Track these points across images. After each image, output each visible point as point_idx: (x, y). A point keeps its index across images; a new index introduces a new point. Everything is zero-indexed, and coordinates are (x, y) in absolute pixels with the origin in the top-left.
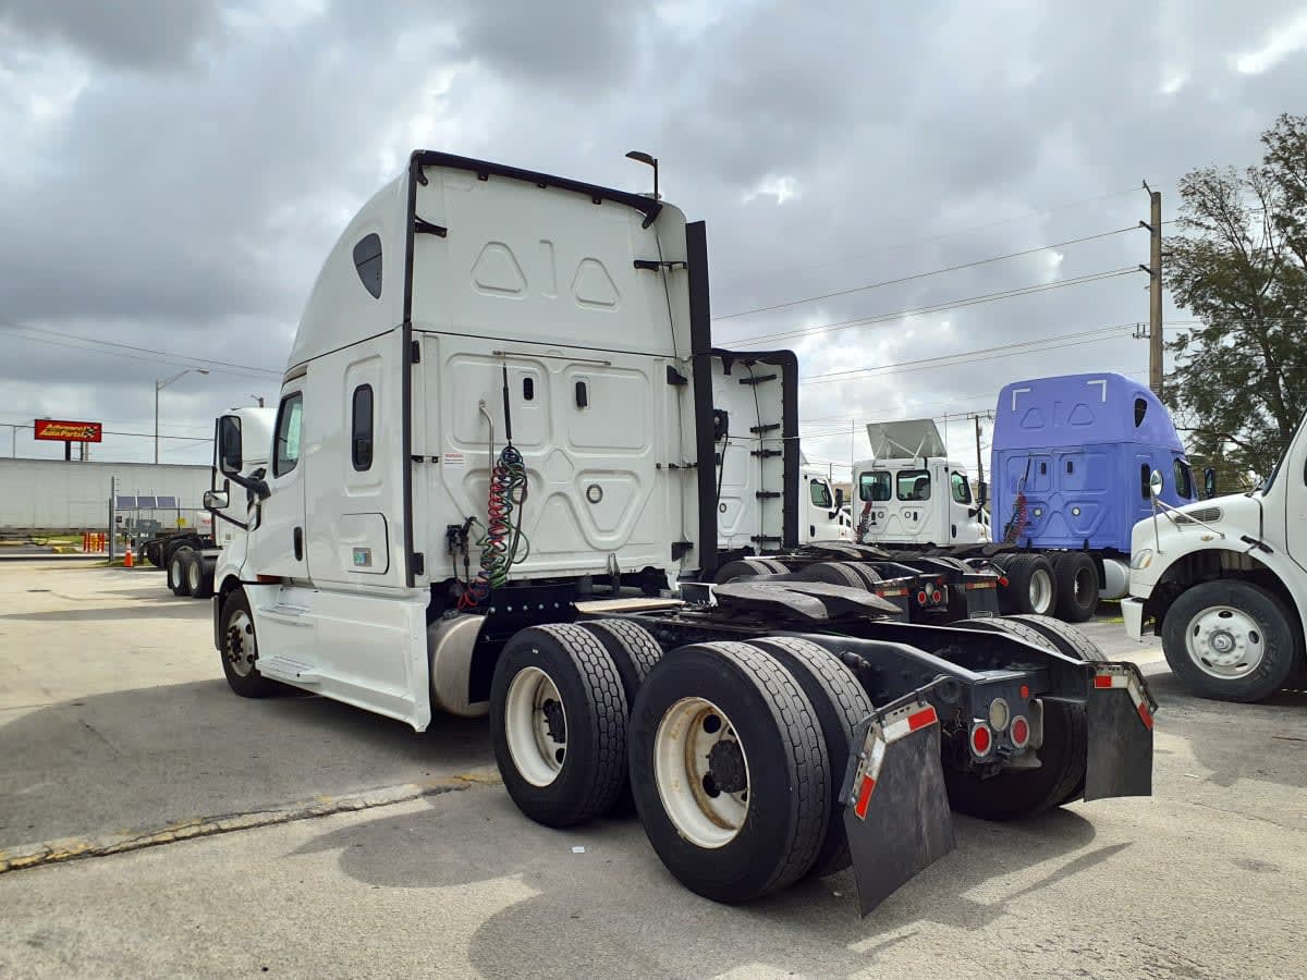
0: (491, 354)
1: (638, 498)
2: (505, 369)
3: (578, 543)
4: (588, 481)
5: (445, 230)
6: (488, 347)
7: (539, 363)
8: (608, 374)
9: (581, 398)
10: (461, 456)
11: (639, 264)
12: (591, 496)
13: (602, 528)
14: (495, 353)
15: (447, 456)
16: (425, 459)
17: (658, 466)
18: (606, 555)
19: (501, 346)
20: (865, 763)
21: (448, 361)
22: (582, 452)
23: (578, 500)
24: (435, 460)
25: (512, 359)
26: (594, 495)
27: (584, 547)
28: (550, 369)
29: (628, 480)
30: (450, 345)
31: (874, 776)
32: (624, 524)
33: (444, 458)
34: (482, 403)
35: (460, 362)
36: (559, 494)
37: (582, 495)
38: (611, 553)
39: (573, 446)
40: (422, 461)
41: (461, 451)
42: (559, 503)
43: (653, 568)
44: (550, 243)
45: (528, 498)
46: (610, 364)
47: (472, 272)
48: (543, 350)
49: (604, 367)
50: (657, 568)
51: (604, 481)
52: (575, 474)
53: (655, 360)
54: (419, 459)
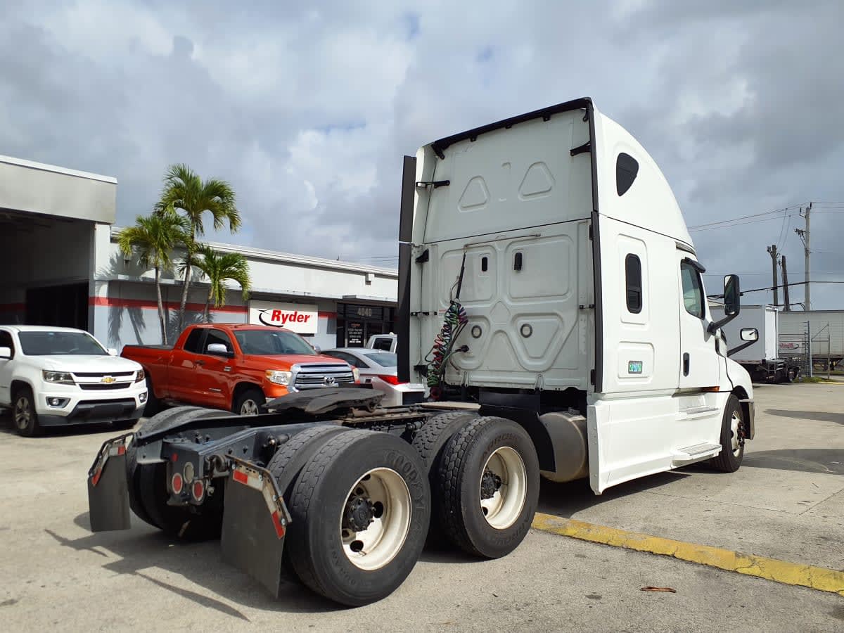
0: (461, 248)
1: (561, 333)
2: (465, 256)
3: (514, 365)
4: (522, 321)
5: (449, 182)
6: (461, 244)
7: (490, 245)
8: (540, 243)
9: (518, 263)
11: (574, 152)
12: (524, 332)
13: (531, 356)
14: (466, 246)
15: (440, 311)
17: (581, 308)
18: (535, 375)
19: (468, 241)
21: (442, 258)
22: (519, 301)
23: (514, 335)
24: (435, 314)
25: (472, 247)
26: (526, 331)
27: (519, 368)
28: (497, 248)
29: (554, 319)
30: (443, 248)
32: (550, 352)
33: (438, 312)
35: (447, 256)
36: (500, 331)
37: (517, 331)
38: (539, 373)
39: (514, 298)
40: (429, 315)
42: (501, 337)
43: (575, 388)
44: (509, 164)
45: (482, 334)
46: (540, 235)
47: (460, 200)
48: (493, 237)
49: (535, 239)
50: (579, 389)
51: (534, 321)
52: (511, 317)
53: (580, 223)
54: (427, 314)
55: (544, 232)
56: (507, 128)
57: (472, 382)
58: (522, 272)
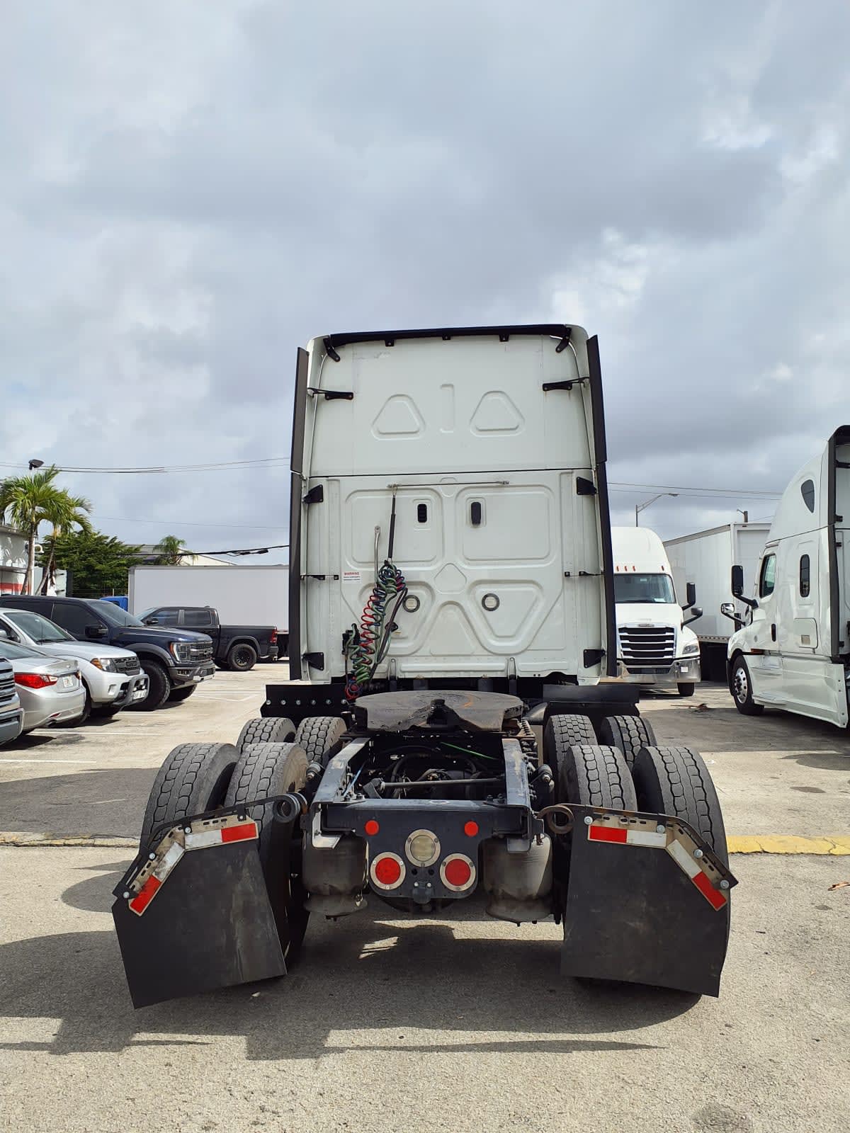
0: (386, 488)
1: (541, 605)
2: (394, 499)
3: (473, 646)
4: (484, 590)
5: (352, 394)
6: (385, 483)
7: (432, 489)
8: (507, 492)
9: (476, 514)
10: (357, 574)
11: (548, 387)
12: (487, 604)
13: (498, 634)
14: (390, 486)
15: (346, 574)
16: (326, 577)
17: (567, 575)
18: (504, 658)
19: (396, 480)
20: (154, 863)
21: (348, 498)
22: (476, 564)
23: (473, 608)
24: (336, 577)
25: (401, 489)
26: (491, 602)
27: (480, 651)
28: (443, 494)
29: (531, 588)
30: (348, 485)
31: (162, 877)
32: (527, 629)
33: (343, 575)
34: (378, 528)
35: (358, 497)
36: (451, 603)
37: (477, 603)
38: (511, 657)
39: (469, 560)
40: (324, 579)
41: (357, 569)
42: (453, 613)
43: (561, 673)
44: (452, 386)
45: (421, 607)
46: (508, 483)
47: (374, 423)
48: (437, 479)
49: (502, 487)
50: (566, 673)
51: (500, 589)
52: (468, 585)
53: (562, 473)
54: (322, 577)
55: (514, 479)
56: (444, 339)
57: (404, 672)
58: (482, 528)
